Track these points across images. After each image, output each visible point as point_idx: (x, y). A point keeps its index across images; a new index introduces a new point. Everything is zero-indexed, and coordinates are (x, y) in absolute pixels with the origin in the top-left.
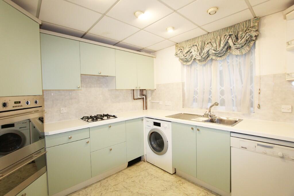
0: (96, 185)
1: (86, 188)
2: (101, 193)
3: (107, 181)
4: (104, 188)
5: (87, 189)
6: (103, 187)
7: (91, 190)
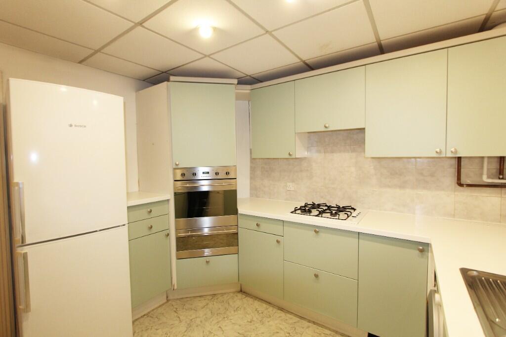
0: (291, 318)
1: (281, 310)
2: (278, 331)
3: (308, 327)
4: (291, 330)
5: (279, 311)
6: (292, 328)
7: (280, 317)
